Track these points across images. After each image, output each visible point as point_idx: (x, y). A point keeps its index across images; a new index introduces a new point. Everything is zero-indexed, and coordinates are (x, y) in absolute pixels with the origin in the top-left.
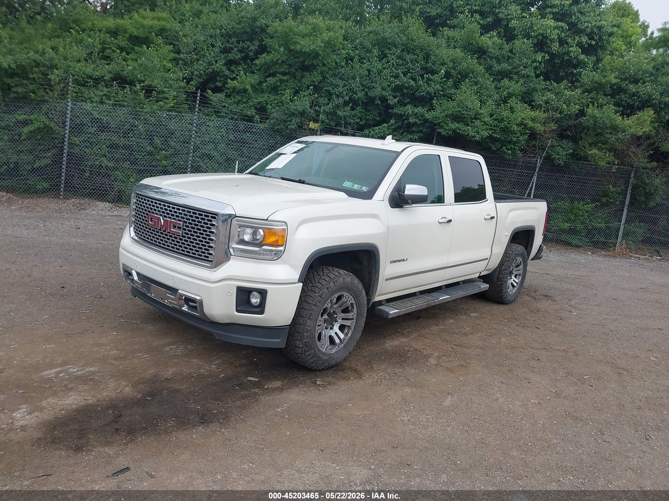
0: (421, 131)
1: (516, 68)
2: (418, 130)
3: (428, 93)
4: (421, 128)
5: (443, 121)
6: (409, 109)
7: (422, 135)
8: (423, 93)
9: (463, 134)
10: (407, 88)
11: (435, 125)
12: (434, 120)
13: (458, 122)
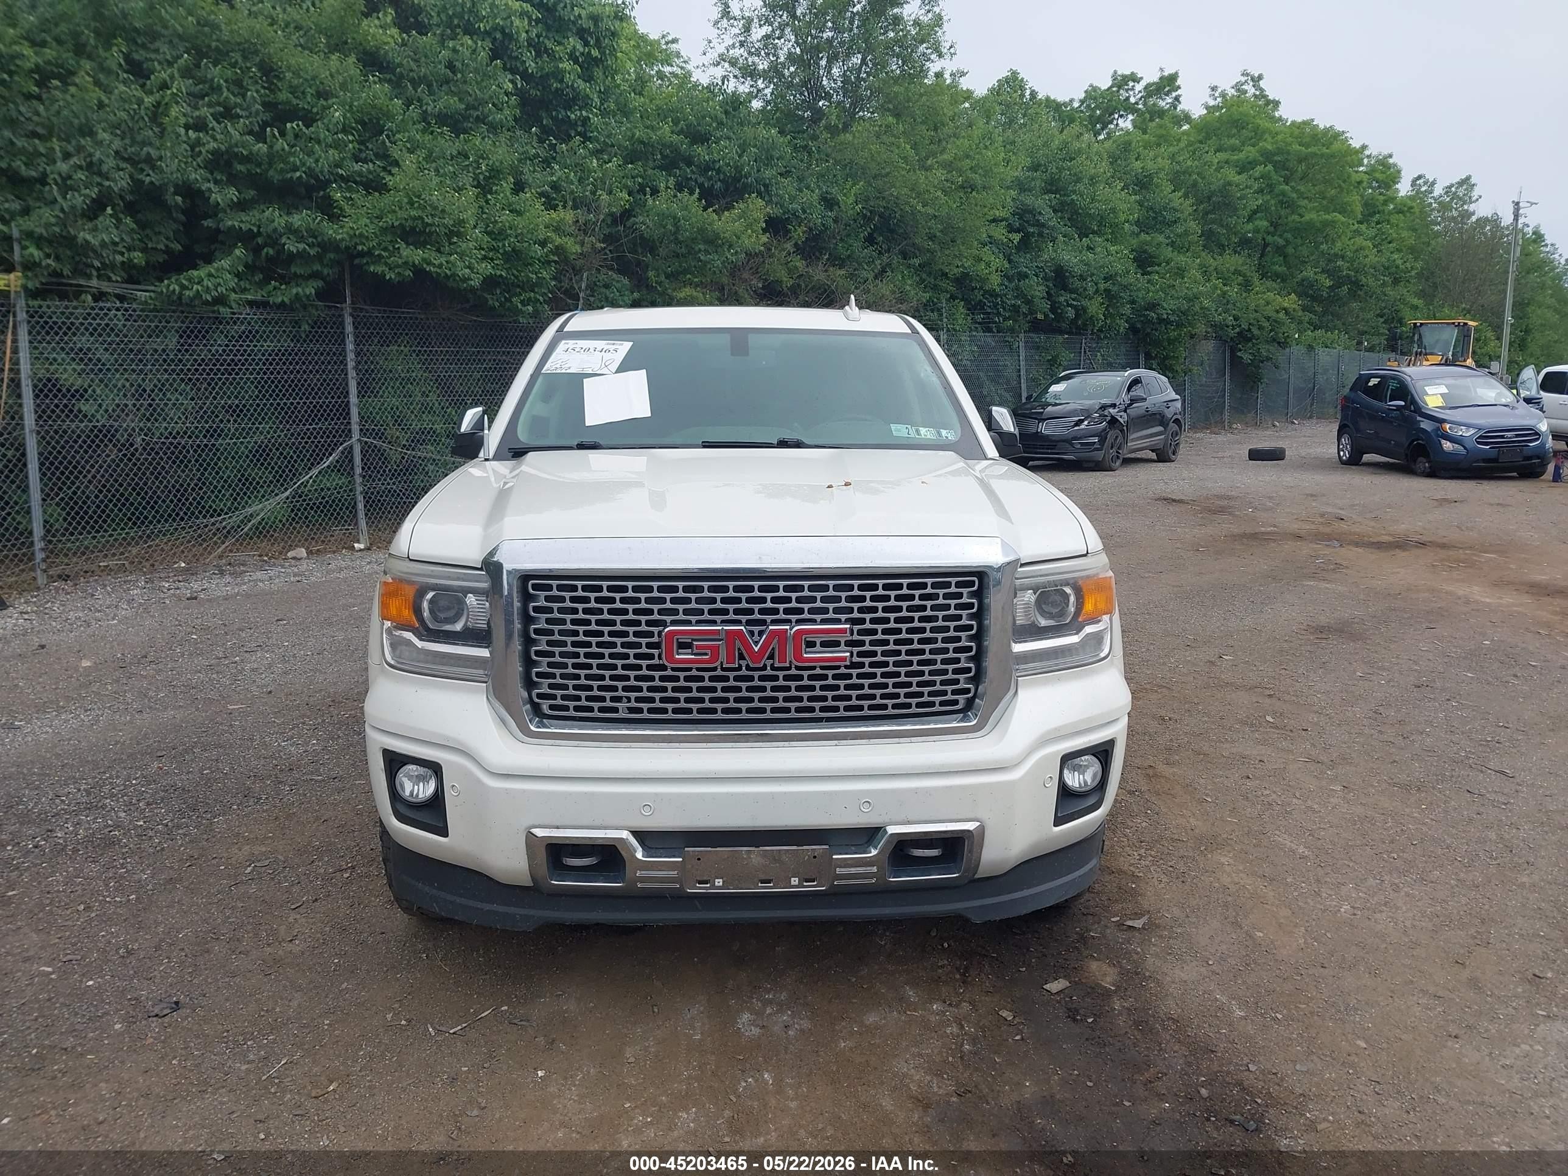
0: (315, 275)
1: (476, 109)
2: (310, 272)
3: (310, 172)
4: (317, 267)
5: (379, 244)
6: (274, 217)
7: (320, 283)
8: (298, 174)
9: (438, 274)
10: (247, 159)
11: (362, 254)
12: (356, 244)
13: (420, 244)
